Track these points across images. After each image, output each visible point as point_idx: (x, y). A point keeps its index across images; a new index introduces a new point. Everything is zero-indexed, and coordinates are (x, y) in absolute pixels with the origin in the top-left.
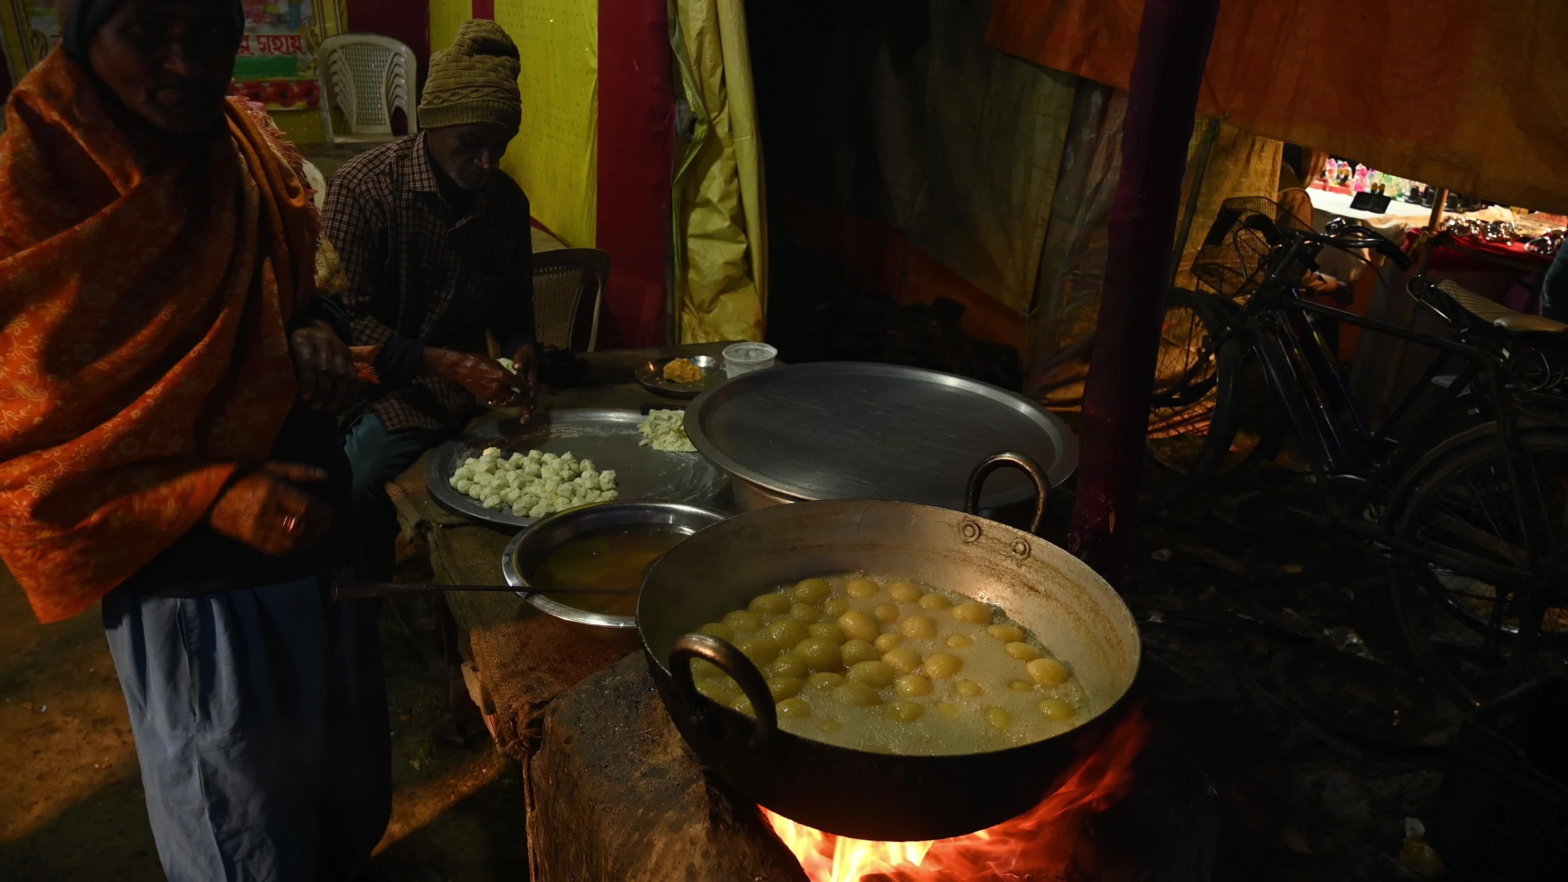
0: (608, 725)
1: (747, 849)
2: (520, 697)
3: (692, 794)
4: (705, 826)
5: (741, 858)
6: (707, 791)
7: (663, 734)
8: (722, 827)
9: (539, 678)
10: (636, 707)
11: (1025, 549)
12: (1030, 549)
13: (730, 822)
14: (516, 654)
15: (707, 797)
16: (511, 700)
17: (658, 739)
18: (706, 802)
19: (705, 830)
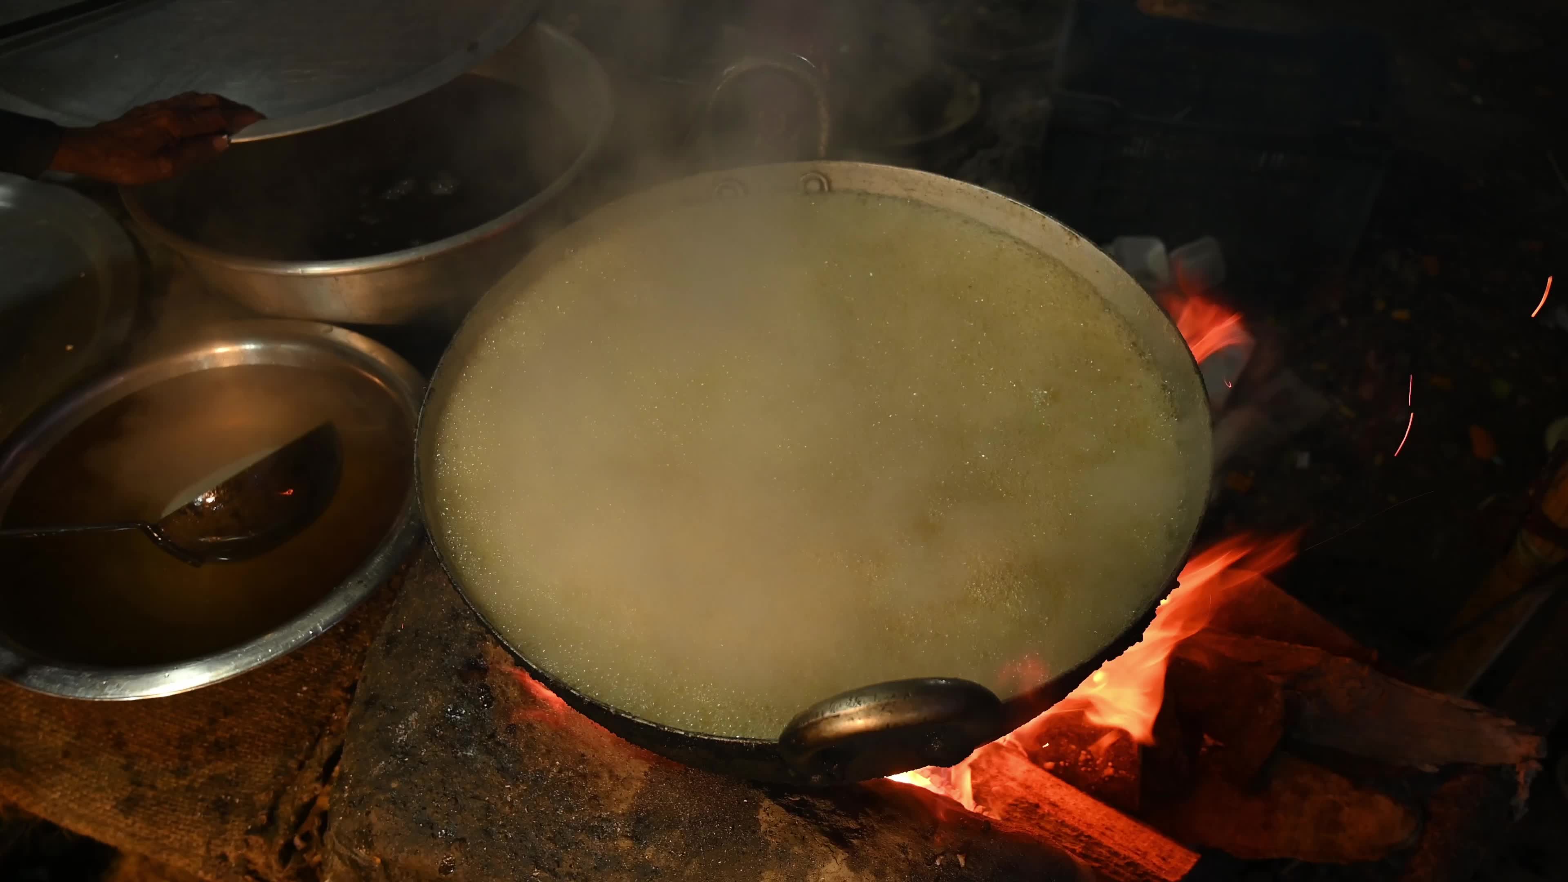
0: (488, 801)
1: (898, 839)
2: (224, 832)
3: (773, 829)
4: (839, 860)
5: (903, 856)
6: (789, 809)
7: (583, 755)
8: (855, 842)
9: (211, 778)
10: (498, 743)
11: (822, 184)
12: (829, 183)
13: (853, 825)
14: (127, 768)
15: (797, 818)
16: (212, 847)
17: (584, 768)
18: (804, 826)
19: (844, 864)
